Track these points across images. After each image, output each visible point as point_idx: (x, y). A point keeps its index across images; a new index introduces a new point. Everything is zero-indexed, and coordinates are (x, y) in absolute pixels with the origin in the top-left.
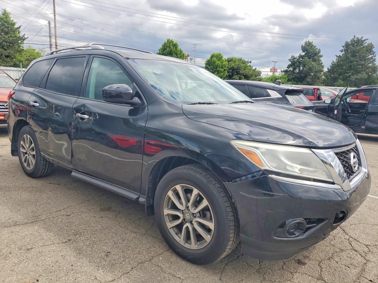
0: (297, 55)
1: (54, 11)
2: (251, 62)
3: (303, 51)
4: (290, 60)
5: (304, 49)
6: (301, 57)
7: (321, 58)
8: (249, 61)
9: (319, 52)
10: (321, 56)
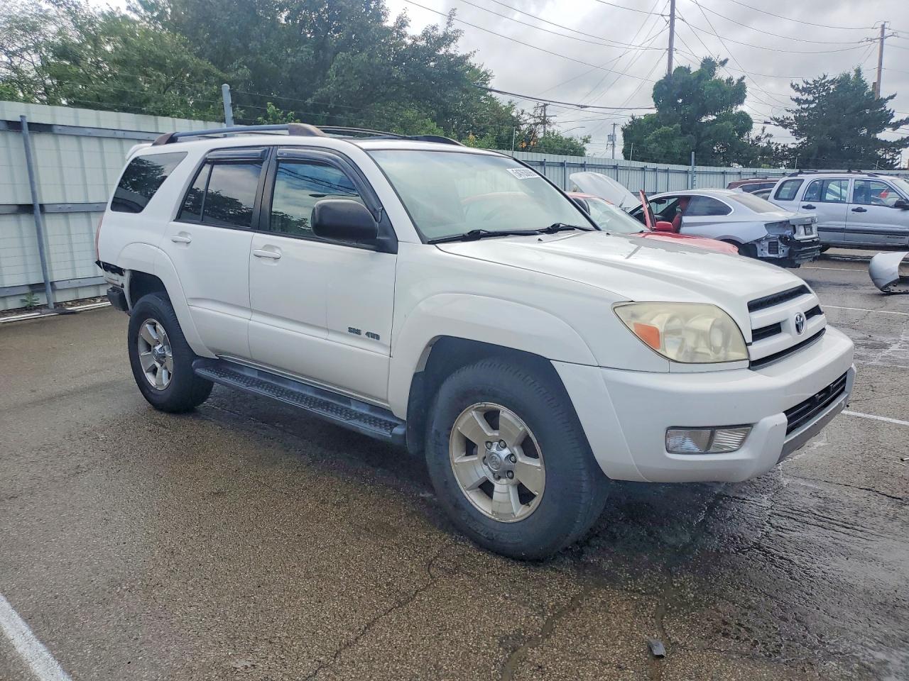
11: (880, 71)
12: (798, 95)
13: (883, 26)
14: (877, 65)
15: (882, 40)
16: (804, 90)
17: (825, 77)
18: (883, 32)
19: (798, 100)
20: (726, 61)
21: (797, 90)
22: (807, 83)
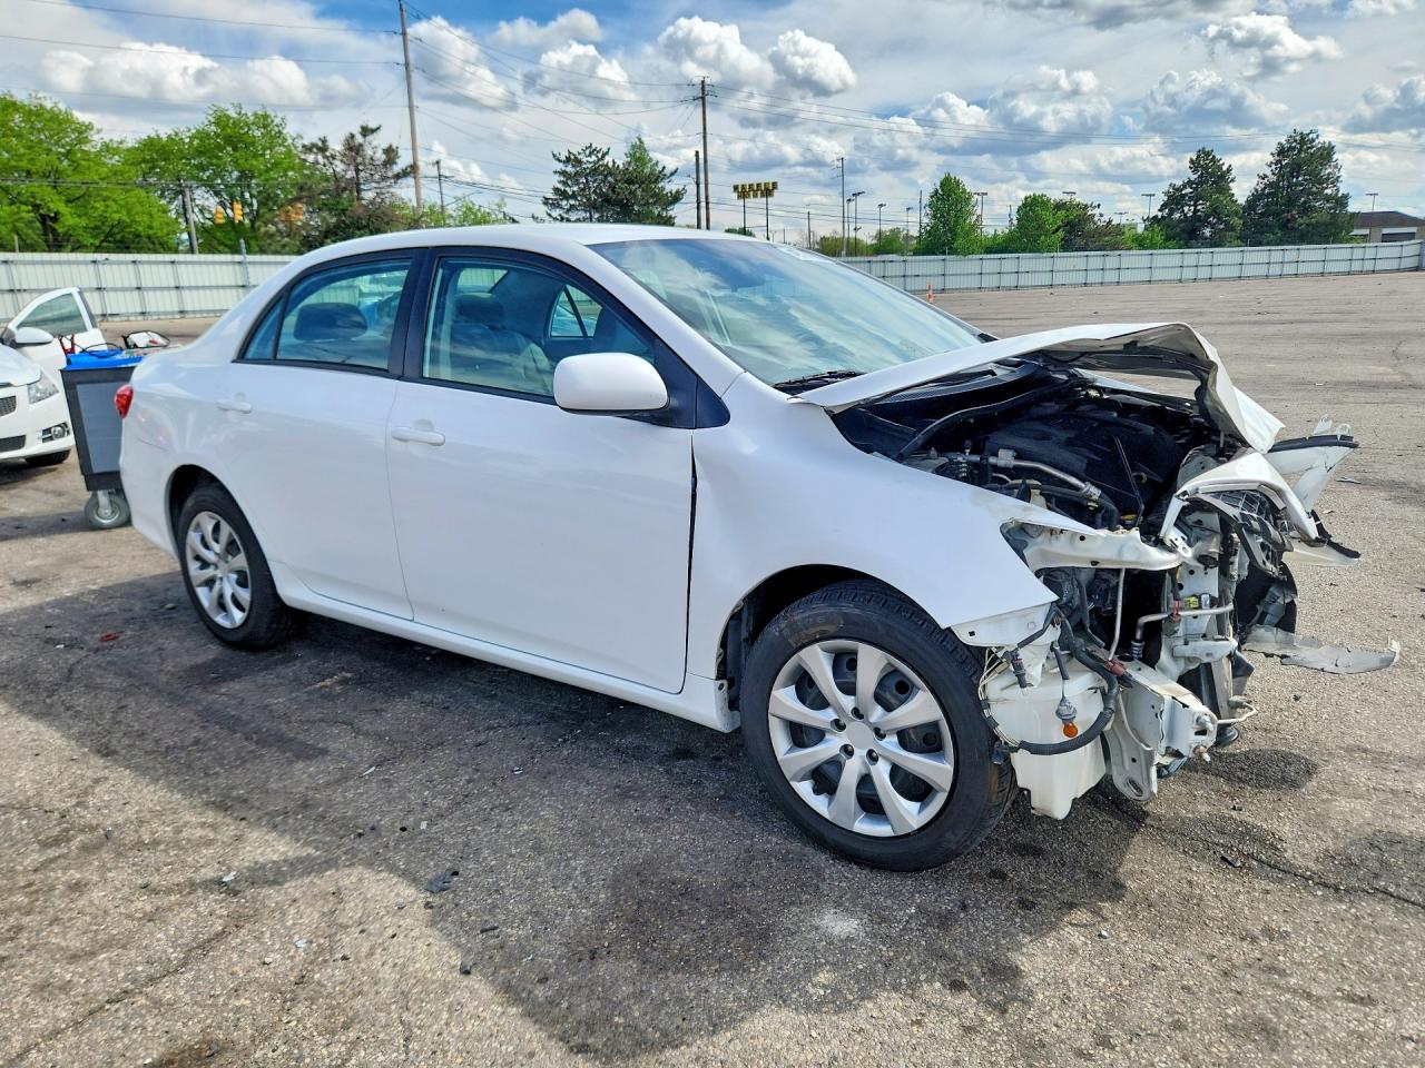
0: (1179, 183)
1: (705, 129)
2: (1099, 206)
3: (1194, 172)
4: (1166, 193)
5: (1195, 165)
6: (1190, 183)
7: (1231, 184)
8: (1095, 204)
9: (1229, 170)
10: (1233, 180)
11: (705, 137)
12: (560, 167)
13: (703, 82)
14: (701, 130)
15: (703, 98)
16: (568, 160)
17: (591, 146)
18: (703, 89)
19: (563, 173)
20: (378, 128)
21: (560, 161)
22: (570, 153)
